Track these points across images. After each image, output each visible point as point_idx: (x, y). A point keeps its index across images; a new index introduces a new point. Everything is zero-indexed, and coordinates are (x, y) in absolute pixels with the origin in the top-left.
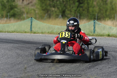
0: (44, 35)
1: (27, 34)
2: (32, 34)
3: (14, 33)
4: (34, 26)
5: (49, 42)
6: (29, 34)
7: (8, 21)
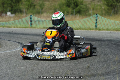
0: (110, 32)
1: (92, 31)
2: (97, 31)
3: (78, 30)
4: (99, 23)
5: (114, 39)
6: (94, 31)
7: (73, 18)
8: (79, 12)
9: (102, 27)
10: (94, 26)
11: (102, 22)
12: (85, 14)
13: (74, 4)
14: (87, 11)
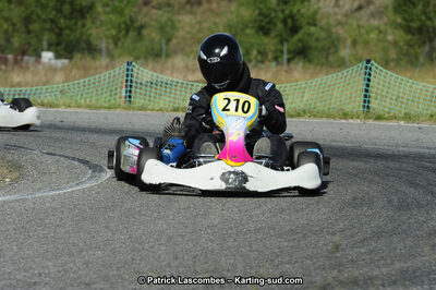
8: (302, 53)
9: (387, 110)
10: (356, 104)
11: (386, 89)
12: (323, 60)
13: (284, 21)
14: (332, 50)
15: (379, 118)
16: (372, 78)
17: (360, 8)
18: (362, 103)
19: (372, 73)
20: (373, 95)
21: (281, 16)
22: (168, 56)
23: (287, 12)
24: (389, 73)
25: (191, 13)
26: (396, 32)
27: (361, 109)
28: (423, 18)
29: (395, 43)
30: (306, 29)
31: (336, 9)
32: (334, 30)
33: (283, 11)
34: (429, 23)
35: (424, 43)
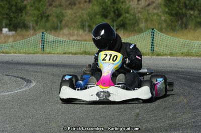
8: (123, 26)
9: (162, 51)
10: (148, 49)
11: (161, 42)
12: (132, 29)
13: (114, 12)
14: (136, 24)
15: (158, 55)
16: (154, 37)
17: (149, 5)
18: (150, 49)
19: (155, 35)
20: (155, 45)
21: (112, 9)
22: (61, 29)
23: (115, 8)
24: (163, 34)
25: (71, 9)
26: (166, 15)
27: (150, 51)
28: (178, 9)
29: (165, 21)
30: (124, 15)
31: (138, 6)
32: (137, 15)
33: (113, 7)
34: (180, 11)
35: (178, 20)
